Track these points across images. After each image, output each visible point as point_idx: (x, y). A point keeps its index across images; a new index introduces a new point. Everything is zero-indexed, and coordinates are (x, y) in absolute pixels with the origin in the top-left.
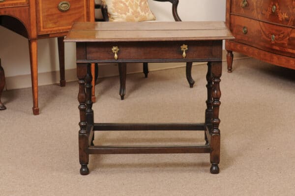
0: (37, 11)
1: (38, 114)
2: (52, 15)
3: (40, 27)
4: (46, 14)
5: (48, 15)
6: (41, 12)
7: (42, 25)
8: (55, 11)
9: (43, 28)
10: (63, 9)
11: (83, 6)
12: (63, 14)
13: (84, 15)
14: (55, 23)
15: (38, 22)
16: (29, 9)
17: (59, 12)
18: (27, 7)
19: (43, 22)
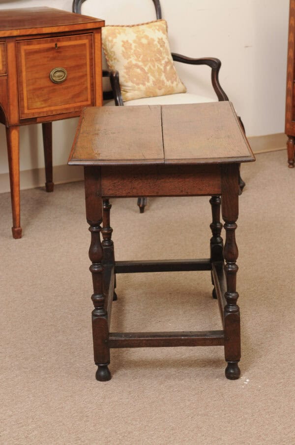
0: (19, 83)
1: (20, 237)
2: (41, 89)
3: (23, 107)
4: (31, 87)
5: (35, 89)
6: (24, 85)
7: (26, 105)
8: (45, 83)
9: (28, 109)
10: (57, 79)
11: (86, 75)
12: (57, 87)
13: (86, 88)
14: (45, 101)
15: (20, 100)
16: (7, 80)
17: (51, 84)
18: (6, 78)
19: (28, 99)
